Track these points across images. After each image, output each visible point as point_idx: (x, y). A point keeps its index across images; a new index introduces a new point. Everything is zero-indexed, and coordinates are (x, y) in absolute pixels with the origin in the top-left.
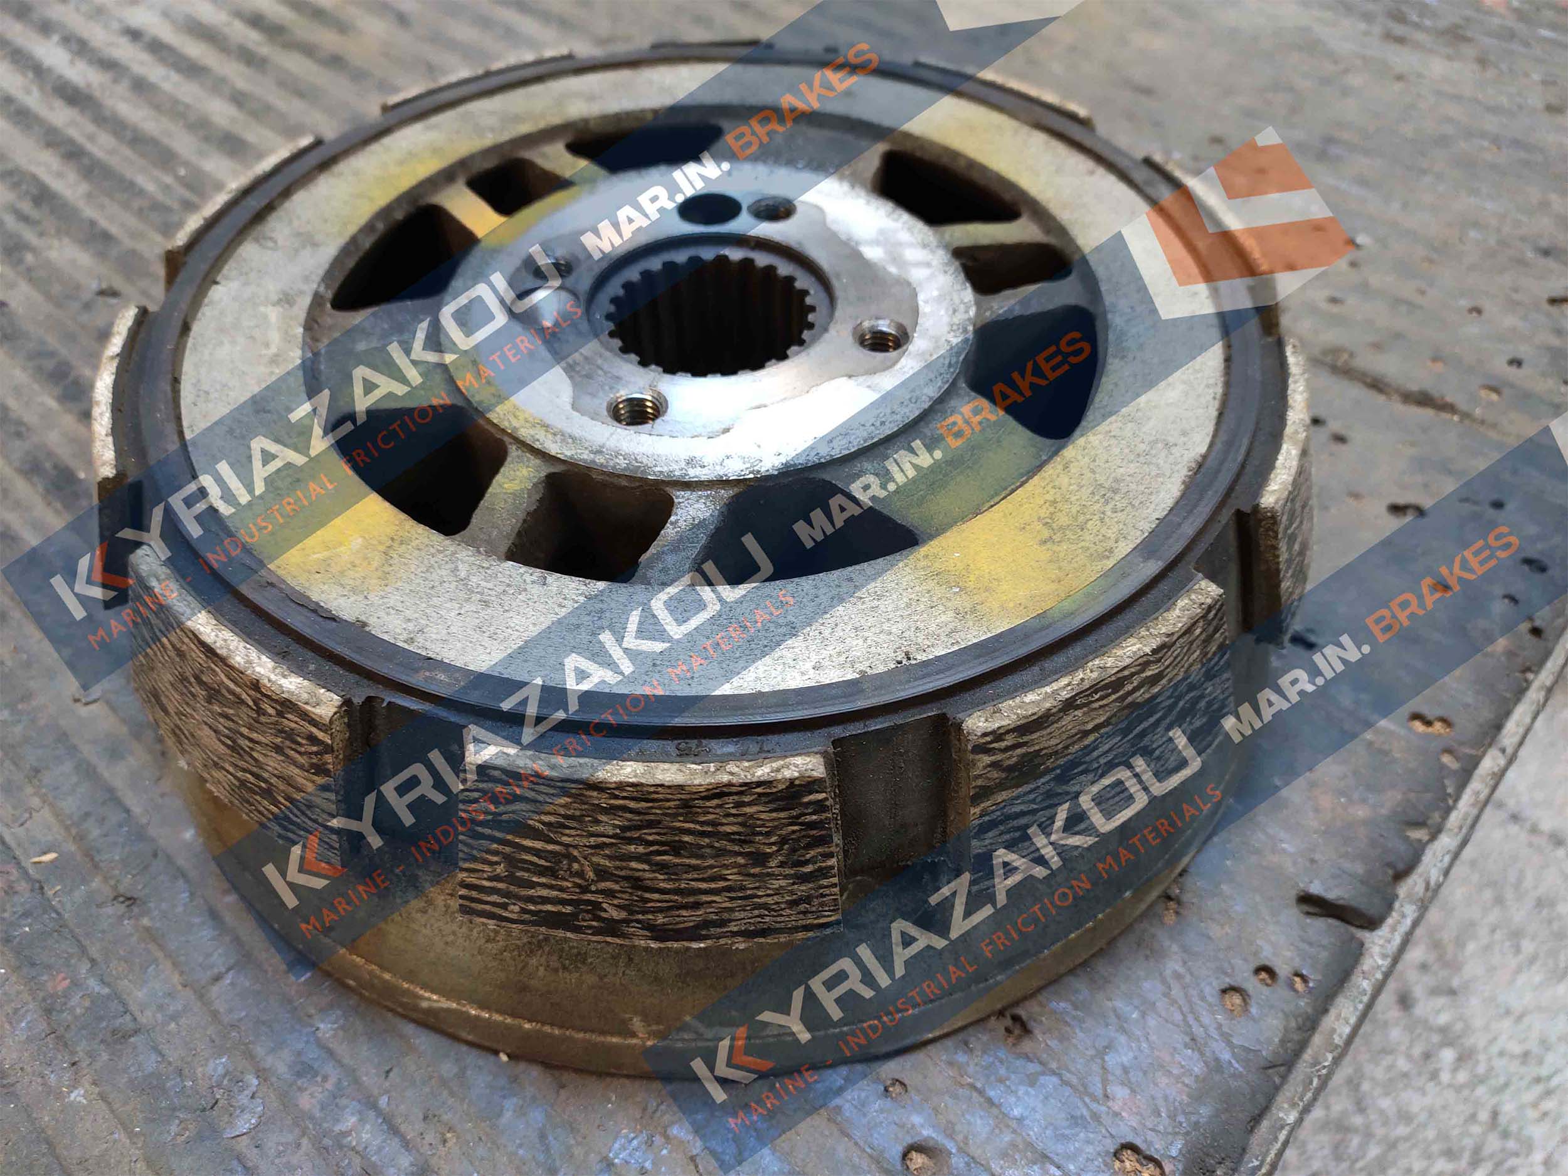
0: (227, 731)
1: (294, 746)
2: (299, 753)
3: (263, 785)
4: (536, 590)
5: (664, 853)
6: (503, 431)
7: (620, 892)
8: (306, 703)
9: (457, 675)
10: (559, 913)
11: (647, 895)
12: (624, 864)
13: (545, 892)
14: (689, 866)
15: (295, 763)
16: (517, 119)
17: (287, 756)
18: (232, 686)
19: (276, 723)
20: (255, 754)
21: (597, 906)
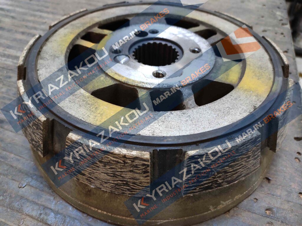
0: (111, 172)
1: (137, 169)
2: (139, 170)
3: (124, 182)
4: (171, 115)
5: (232, 163)
6: (134, 86)
7: (222, 176)
8: (141, 156)
9: (173, 138)
10: (208, 186)
11: (228, 174)
12: (223, 169)
13: (205, 182)
14: (236, 164)
15: (137, 173)
16: (85, 24)
17: (134, 172)
18: (115, 159)
19: (131, 164)
20: (122, 175)
21: (217, 181)
